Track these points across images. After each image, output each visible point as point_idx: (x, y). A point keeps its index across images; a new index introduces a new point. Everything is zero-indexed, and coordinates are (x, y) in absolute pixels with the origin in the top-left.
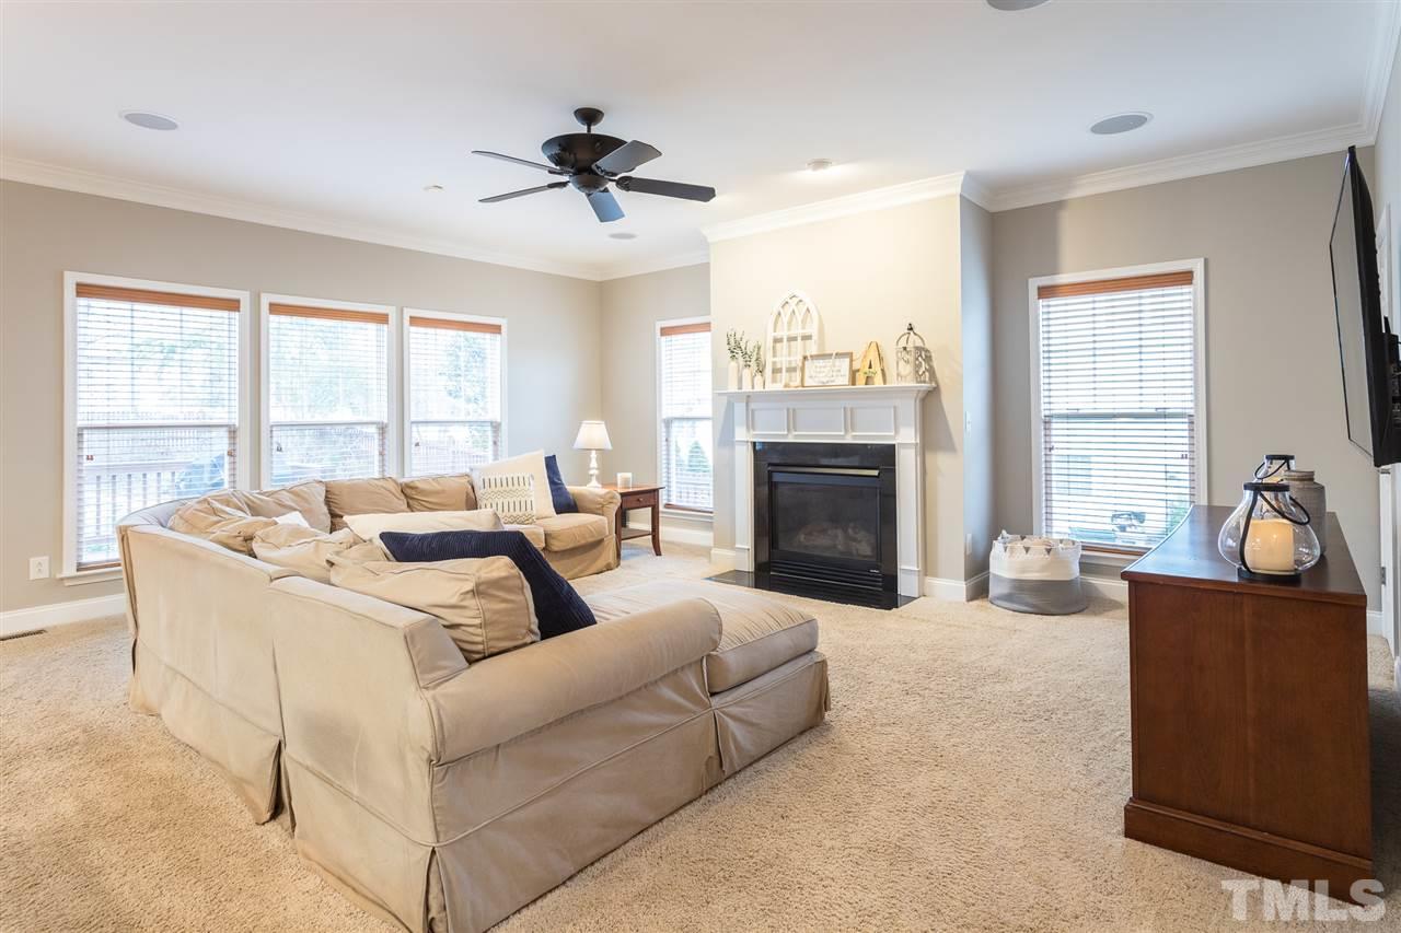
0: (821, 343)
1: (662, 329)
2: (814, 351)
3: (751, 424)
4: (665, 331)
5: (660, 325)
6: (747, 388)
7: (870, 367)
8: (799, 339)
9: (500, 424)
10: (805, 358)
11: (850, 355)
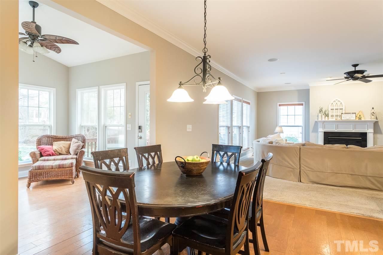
0: (345, 110)
1: (279, 105)
2: (344, 112)
3: (324, 127)
4: (280, 105)
5: (278, 104)
6: (323, 120)
7: (360, 116)
8: (339, 109)
9: (249, 127)
10: (342, 113)
11: (355, 113)
